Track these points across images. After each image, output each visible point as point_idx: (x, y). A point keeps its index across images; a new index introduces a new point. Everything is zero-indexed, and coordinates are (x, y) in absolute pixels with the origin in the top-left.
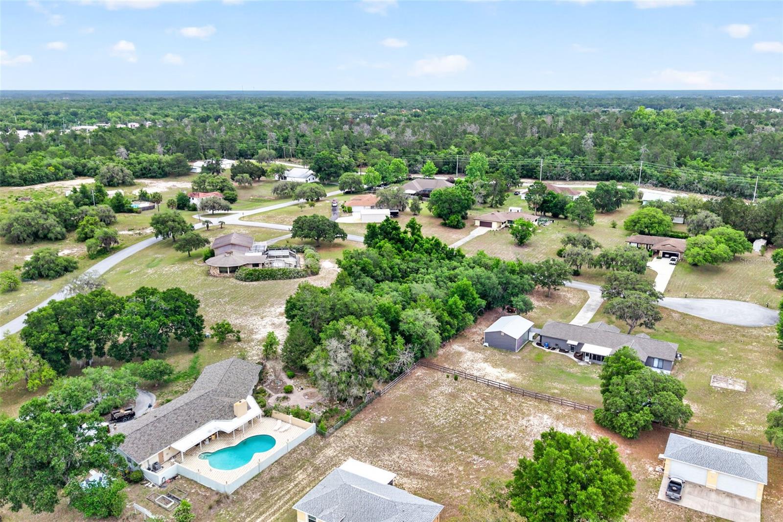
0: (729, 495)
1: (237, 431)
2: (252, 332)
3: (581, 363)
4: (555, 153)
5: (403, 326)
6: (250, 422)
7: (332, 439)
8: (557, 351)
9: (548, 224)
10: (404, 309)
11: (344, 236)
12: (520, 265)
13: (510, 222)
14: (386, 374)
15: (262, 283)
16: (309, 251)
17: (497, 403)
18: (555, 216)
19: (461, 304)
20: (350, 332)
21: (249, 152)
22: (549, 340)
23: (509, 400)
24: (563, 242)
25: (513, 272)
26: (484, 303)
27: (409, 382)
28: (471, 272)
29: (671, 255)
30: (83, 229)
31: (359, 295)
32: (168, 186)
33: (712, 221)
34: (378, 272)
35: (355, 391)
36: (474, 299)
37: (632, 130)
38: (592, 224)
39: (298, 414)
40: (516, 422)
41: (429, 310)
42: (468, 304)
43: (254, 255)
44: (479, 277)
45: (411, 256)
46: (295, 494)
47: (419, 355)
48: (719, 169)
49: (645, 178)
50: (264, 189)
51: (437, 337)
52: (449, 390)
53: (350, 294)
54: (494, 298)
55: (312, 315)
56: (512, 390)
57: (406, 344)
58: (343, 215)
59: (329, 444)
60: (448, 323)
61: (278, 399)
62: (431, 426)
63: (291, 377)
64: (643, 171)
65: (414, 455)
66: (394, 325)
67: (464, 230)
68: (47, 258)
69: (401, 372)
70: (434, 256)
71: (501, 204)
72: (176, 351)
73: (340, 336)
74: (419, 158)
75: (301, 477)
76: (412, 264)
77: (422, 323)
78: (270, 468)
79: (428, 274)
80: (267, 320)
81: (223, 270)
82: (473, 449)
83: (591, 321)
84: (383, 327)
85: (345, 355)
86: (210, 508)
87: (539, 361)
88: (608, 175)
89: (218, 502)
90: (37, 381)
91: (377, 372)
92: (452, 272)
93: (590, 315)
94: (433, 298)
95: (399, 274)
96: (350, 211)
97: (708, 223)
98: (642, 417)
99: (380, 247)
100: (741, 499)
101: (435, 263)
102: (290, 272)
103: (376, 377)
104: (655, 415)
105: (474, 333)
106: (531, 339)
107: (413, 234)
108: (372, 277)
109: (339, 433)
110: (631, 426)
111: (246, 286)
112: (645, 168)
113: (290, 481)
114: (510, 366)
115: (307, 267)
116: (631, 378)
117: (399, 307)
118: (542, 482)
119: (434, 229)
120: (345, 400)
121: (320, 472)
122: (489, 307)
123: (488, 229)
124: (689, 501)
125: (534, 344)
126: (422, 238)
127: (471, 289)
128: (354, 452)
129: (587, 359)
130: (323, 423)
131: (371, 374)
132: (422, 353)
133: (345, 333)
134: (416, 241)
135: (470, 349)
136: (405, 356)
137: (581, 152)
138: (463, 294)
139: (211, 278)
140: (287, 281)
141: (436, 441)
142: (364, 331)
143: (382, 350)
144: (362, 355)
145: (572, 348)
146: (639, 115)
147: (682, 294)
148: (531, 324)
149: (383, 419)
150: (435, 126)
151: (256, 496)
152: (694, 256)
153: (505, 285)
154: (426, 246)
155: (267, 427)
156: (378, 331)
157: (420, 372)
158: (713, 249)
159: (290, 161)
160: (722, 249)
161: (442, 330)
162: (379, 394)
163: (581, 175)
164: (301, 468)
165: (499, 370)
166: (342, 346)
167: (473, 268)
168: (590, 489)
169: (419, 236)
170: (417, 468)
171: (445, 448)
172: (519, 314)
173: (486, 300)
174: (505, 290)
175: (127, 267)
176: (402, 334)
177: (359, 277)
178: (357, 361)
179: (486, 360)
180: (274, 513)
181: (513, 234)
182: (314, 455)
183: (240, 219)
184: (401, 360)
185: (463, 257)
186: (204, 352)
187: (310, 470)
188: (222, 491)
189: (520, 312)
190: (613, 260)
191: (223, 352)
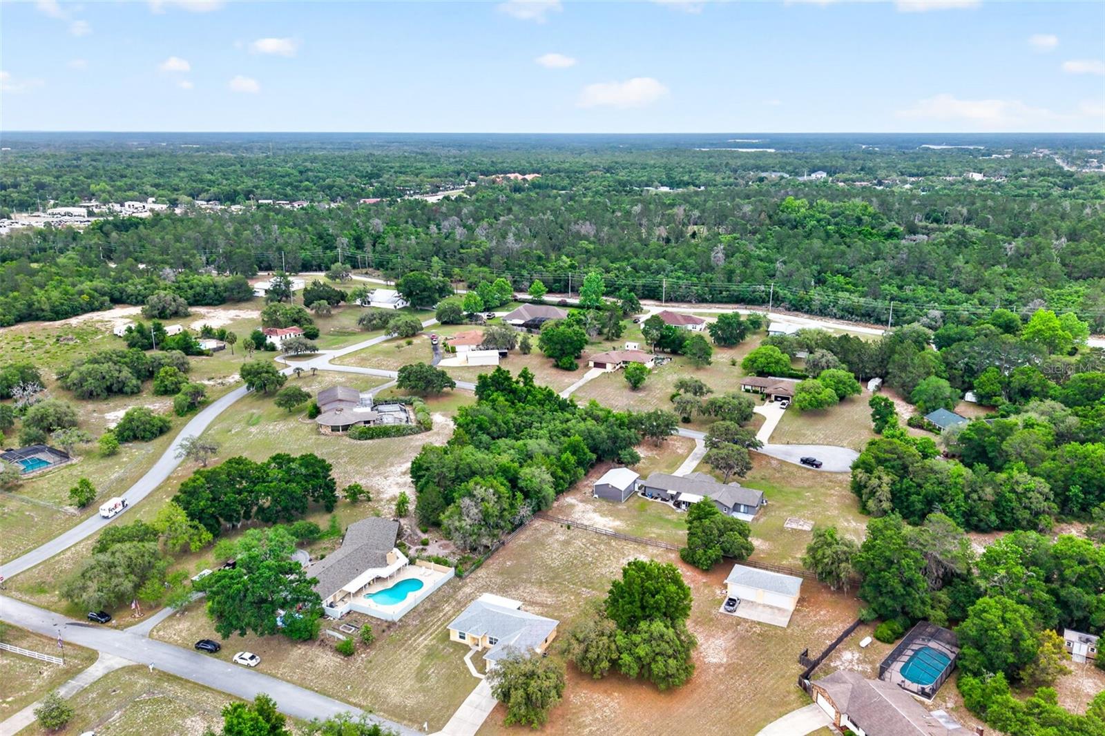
0: (771, 607)
1: (391, 577)
2: (379, 492)
3: (679, 511)
4: (681, 268)
5: (521, 484)
6: (399, 570)
7: (468, 580)
8: (659, 500)
9: (665, 362)
10: (521, 466)
11: (453, 385)
12: (630, 415)
13: (625, 362)
14: (510, 527)
15: (376, 441)
16: (418, 404)
17: (603, 547)
18: (674, 352)
19: (573, 459)
20: (479, 492)
21: (314, 263)
22: (651, 491)
23: (614, 544)
24: (676, 386)
25: (621, 425)
26: (594, 456)
27: (528, 532)
28: (582, 426)
29: (783, 398)
30: (162, 381)
31: (480, 455)
32: (231, 317)
33: (827, 362)
34: (494, 429)
35: (485, 541)
36: (585, 454)
37: (777, 228)
38: (710, 363)
39: (438, 561)
40: (618, 561)
41: (544, 468)
42: (579, 459)
43: (362, 411)
44: (589, 431)
45: (524, 409)
46: (445, 621)
47: (536, 508)
48: (860, 288)
49: (777, 301)
50: (346, 319)
51: (551, 492)
52: (562, 538)
53: (471, 455)
54: (604, 451)
55: (438, 474)
56: (616, 536)
57: (525, 499)
58: (447, 355)
59: (467, 584)
60: (561, 478)
61: (417, 550)
62: (548, 568)
63: (425, 532)
64: (775, 293)
65: (535, 590)
66: (513, 482)
67: (577, 372)
68: (143, 419)
69: (521, 524)
70: (547, 407)
71: (618, 336)
72: (315, 511)
73: (471, 495)
74: (525, 273)
75: (447, 609)
76: (526, 418)
77: (538, 480)
78: (422, 602)
79: (542, 428)
80: (391, 479)
81: (335, 429)
82: (582, 583)
83: (694, 471)
84: (504, 485)
85: (476, 511)
86: (384, 631)
87: (642, 509)
88: (737, 297)
89: (389, 627)
90: (198, 543)
91: (502, 524)
92: (564, 426)
93: (695, 464)
94: (547, 454)
95: (514, 430)
96: (454, 351)
97: (824, 364)
98: (714, 552)
99: (494, 401)
100: (779, 609)
101: (548, 416)
102: (404, 429)
103: (502, 528)
104: (724, 551)
105: (585, 486)
106: (636, 489)
107: (525, 384)
108: (488, 434)
109: (473, 575)
110: (706, 560)
111: (361, 445)
112: (778, 289)
113: (440, 612)
114: (615, 514)
115: (420, 422)
116: (707, 522)
117: (516, 465)
118: (626, 595)
119: (546, 372)
120: (475, 549)
121: (461, 606)
122: (600, 460)
123: (602, 370)
124: (741, 612)
125: (639, 494)
126: (534, 388)
127: (582, 444)
128: (486, 588)
129: (683, 507)
130: (460, 567)
131: (497, 526)
132: (539, 506)
133: (475, 493)
134: (529, 391)
135: (582, 501)
136: (524, 510)
137: (710, 268)
138: (574, 450)
139: (323, 437)
140: (401, 438)
141: (553, 579)
142: (491, 490)
143: (506, 506)
144: (490, 511)
145: (672, 497)
146: (788, 208)
147: (785, 440)
148: (637, 475)
149: (508, 563)
150: (542, 220)
151: (417, 622)
152: (800, 401)
153: (614, 439)
154: (540, 396)
155: (413, 573)
156: (502, 489)
157: (538, 523)
158: (819, 394)
159: (367, 273)
160: (828, 393)
161: (556, 485)
162: (503, 543)
163: (709, 297)
164: (447, 601)
165: (607, 519)
166: (473, 504)
167: (584, 420)
168: (657, 597)
169: (531, 386)
170: (538, 599)
171: (560, 583)
172: (626, 467)
173: (597, 453)
174: (615, 443)
175: (225, 425)
176: (521, 490)
177: (476, 434)
178: (486, 515)
179: (595, 511)
180: (431, 634)
181: (627, 378)
182: (455, 592)
183: (330, 361)
184: (522, 513)
185: (575, 407)
186: (341, 513)
187: (454, 603)
188: (390, 619)
189: (627, 465)
190: (720, 407)
191: (357, 511)
